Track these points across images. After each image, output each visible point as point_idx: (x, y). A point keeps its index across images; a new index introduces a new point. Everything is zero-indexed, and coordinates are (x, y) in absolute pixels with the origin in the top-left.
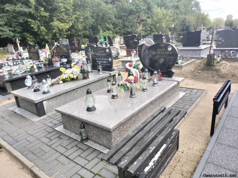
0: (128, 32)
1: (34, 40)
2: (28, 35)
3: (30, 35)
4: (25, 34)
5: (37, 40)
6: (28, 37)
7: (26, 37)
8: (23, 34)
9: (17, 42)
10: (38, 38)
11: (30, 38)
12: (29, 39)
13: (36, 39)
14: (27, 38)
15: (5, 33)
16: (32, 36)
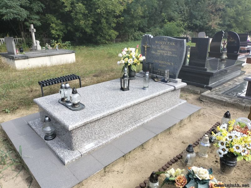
0: (196, 25)
1: (62, 28)
2: (54, 19)
3: (57, 19)
4: (49, 16)
5: (69, 28)
6: (53, 23)
7: (50, 22)
8: (45, 16)
9: (31, 31)
10: (70, 26)
11: (57, 25)
12: (54, 25)
13: (67, 26)
14: (52, 25)
15: (12, 10)
16: (59, 21)
